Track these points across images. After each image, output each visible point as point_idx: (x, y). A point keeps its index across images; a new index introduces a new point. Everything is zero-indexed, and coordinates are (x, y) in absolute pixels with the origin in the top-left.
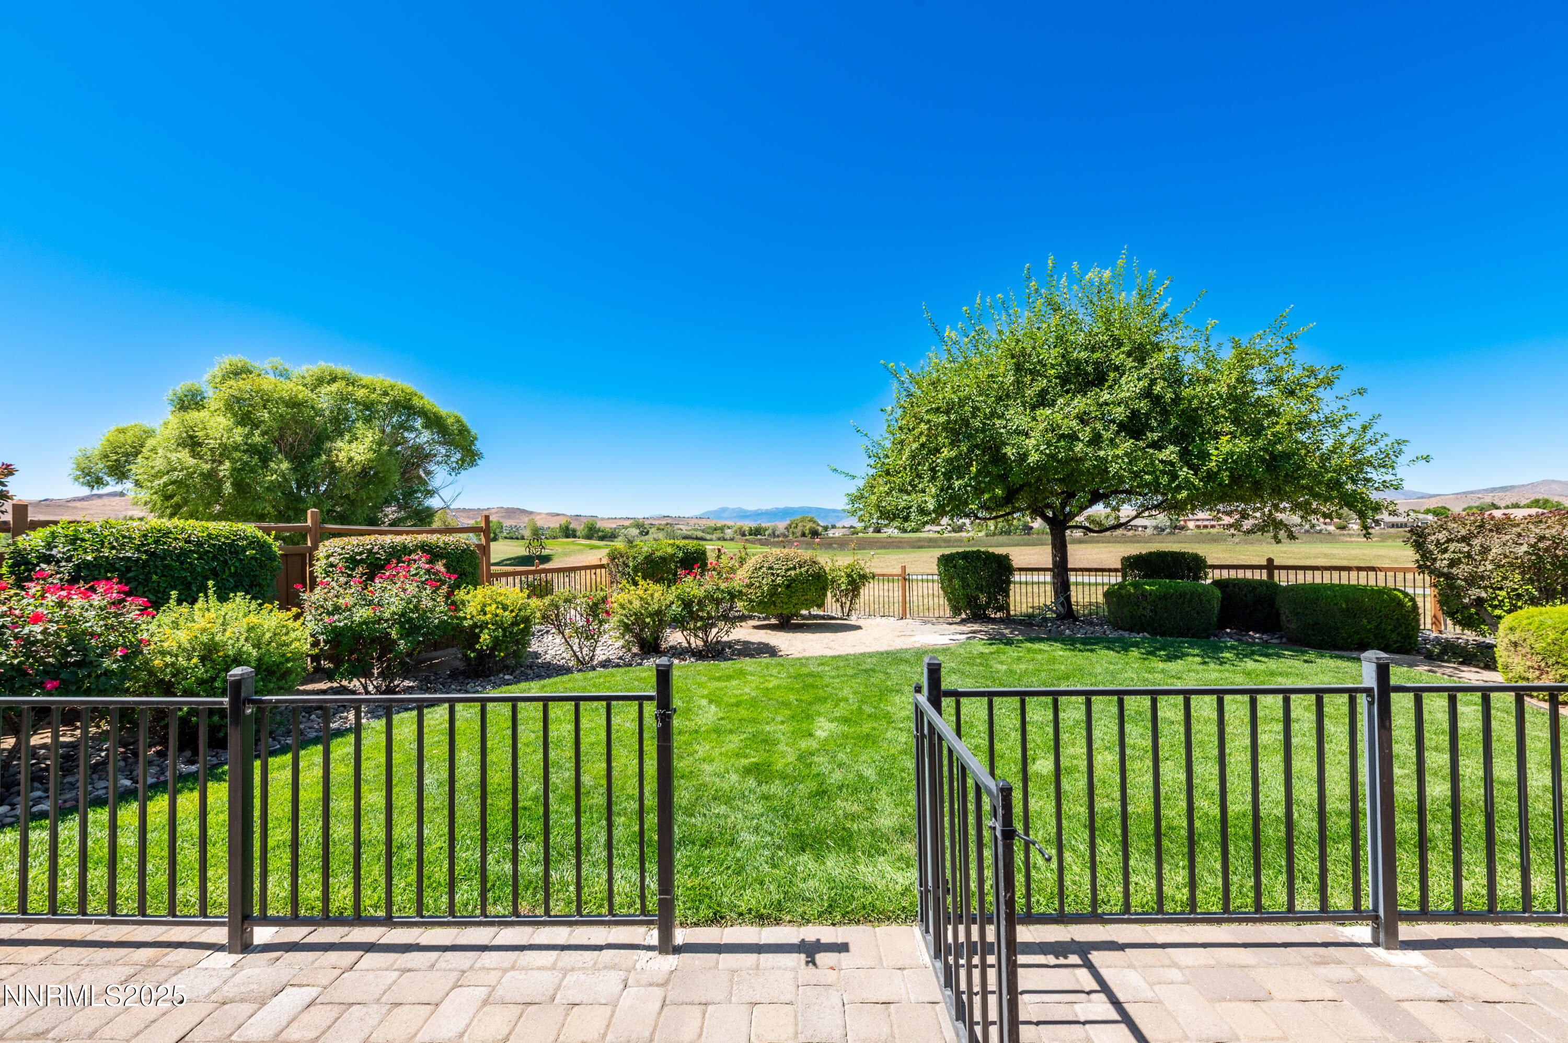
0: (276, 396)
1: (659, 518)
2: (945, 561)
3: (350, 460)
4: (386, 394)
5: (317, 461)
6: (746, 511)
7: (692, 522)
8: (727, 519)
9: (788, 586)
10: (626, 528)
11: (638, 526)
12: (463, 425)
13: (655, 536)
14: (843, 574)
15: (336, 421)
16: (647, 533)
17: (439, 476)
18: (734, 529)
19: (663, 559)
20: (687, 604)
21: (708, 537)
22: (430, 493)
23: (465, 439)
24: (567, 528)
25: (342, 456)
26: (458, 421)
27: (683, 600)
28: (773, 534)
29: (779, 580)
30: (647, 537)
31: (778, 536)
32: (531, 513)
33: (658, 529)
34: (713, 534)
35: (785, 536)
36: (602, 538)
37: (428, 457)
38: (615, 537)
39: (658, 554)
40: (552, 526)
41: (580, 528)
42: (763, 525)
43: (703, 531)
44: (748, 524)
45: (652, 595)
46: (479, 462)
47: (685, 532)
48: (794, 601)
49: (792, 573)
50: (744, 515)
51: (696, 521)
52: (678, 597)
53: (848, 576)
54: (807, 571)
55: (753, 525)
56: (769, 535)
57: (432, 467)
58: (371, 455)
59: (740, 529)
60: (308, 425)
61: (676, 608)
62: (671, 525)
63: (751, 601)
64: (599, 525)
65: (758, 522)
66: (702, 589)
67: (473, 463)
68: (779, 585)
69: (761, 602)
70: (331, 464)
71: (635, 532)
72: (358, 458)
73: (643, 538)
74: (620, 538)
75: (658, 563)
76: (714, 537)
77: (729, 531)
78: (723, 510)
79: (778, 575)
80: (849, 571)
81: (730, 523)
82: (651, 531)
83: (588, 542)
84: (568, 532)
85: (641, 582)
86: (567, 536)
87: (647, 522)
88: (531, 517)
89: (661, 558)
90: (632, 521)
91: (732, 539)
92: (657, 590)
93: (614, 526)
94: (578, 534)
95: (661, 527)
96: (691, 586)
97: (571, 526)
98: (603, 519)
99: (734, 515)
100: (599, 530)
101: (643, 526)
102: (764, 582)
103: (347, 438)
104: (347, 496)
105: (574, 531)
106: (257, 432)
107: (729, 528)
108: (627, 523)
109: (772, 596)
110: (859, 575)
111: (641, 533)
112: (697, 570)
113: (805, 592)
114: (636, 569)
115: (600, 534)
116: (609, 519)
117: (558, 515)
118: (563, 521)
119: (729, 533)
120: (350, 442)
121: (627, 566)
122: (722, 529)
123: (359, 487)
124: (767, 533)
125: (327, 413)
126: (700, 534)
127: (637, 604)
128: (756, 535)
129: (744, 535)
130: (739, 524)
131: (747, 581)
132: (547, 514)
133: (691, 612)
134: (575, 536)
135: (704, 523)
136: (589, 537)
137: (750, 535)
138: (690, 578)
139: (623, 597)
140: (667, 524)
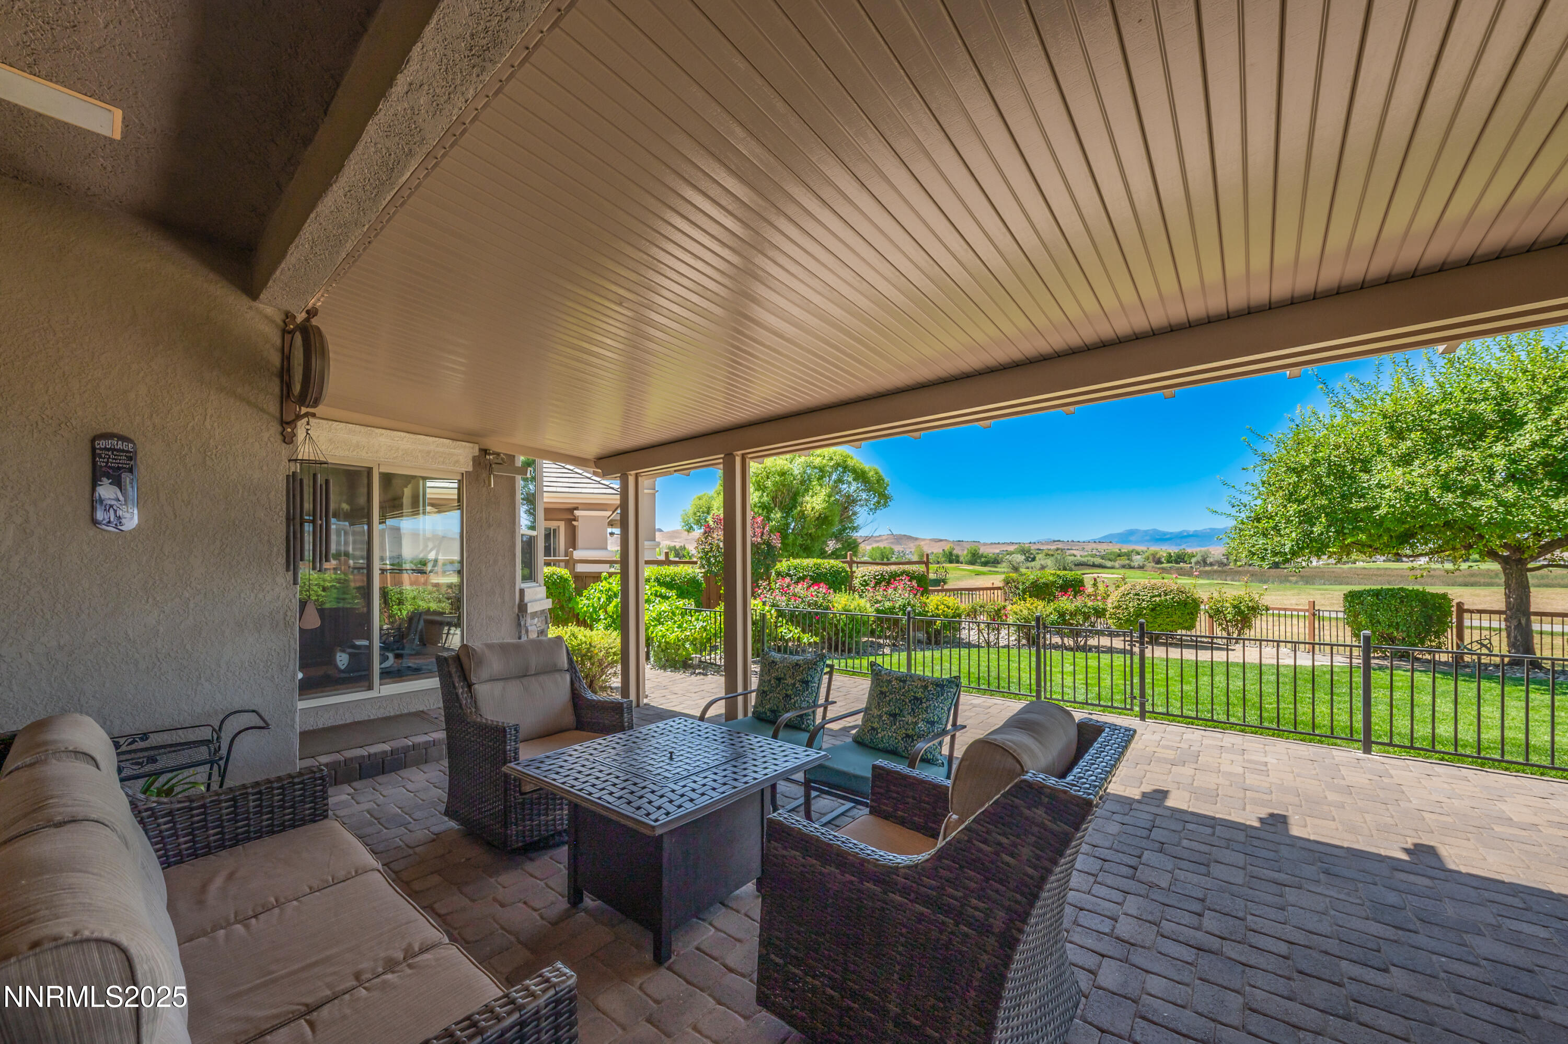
0: (773, 469)
1: (1047, 543)
2: (1352, 597)
3: (813, 509)
4: (831, 459)
5: (795, 511)
6: (1165, 534)
7: (1089, 547)
8: (1137, 543)
9: (1153, 610)
10: (1010, 553)
11: (1023, 551)
12: (880, 476)
13: (1043, 562)
14: (1228, 605)
15: (803, 482)
16: (1034, 559)
17: (862, 515)
18: (1147, 554)
19: (1046, 585)
20: (1062, 615)
21: (1109, 564)
22: (855, 529)
23: (880, 486)
24: (951, 554)
25: (809, 506)
26: (877, 473)
27: (1058, 612)
28: (1204, 562)
29: (1144, 604)
30: (1033, 563)
31: (1211, 564)
32: (916, 539)
33: (1047, 555)
34: (1115, 561)
35: (1221, 564)
36: (985, 564)
37: (854, 501)
38: (998, 563)
39: (1042, 581)
40: (935, 552)
41: (964, 554)
42: (1189, 550)
43: (1103, 558)
44: (1163, 550)
45: (1036, 608)
46: (890, 503)
47: (1079, 558)
48: (1159, 621)
49: (1158, 599)
50: (1161, 538)
51: (1094, 545)
52: (1055, 610)
53: (1235, 607)
54: (1173, 598)
55: (1174, 550)
56: (1197, 563)
57: (857, 509)
58: (824, 505)
59: (1154, 555)
60: (789, 487)
61: (1054, 617)
62: (1062, 550)
63: (1119, 619)
64: (983, 550)
65: (1182, 547)
66: (1073, 605)
67: (885, 505)
68: (1144, 608)
69: (1128, 620)
70: (802, 512)
71: (1020, 558)
72: (817, 507)
73: (1029, 564)
74: (1004, 564)
75: (1041, 588)
76: (1117, 564)
77: (1139, 557)
78: (1131, 533)
79: (1143, 600)
80: (1235, 602)
81: (1140, 548)
82: (1038, 557)
83: (971, 567)
84: (952, 558)
85: (1028, 599)
86: (951, 562)
87: (1033, 547)
88: (917, 543)
89: (1044, 583)
90: (1016, 546)
91: (1141, 567)
92: (1040, 604)
93: (997, 551)
94: (961, 559)
95: (1050, 553)
96: (1066, 603)
97: (955, 552)
98: (985, 544)
99: (1148, 538)
100: (982, 556)
101: (1029, 551)
102: (1131, 605)
103: (810, 493)
104: (810, 534)
105: (957, 556)
106: (765, 494)
107: (1138, 553)
108: (1011, 548)
109: (1138, 616)
110: (1248, 607)
111: (1027, 560)
112: (1071, 593)
113: (1169, 615)
114: (1024, 591)
115: (983, 560)
116: (992, 544)
117: (941, 540)
118: (947, 548)
119: (1137, 560)
120: (812, 496)
121: (1018, 589)
122: (1128, 555)
123: (818, 527)
124: (1193, 560)
125: (799, 477)
126: (1098, 561)
127: (1025, 612)
128: (1177, 562)
129: (1159, 562)
130: (1154, 548)
131: (1116, 604)
132: (931, 540)
133: (1064, 620)
134: (958, 562)
135: (1103, 548)
136: (972, 563)
137: (1168, 562)
138: (1065, 598)
139: (1016, 608)
140: (1058, 549)
